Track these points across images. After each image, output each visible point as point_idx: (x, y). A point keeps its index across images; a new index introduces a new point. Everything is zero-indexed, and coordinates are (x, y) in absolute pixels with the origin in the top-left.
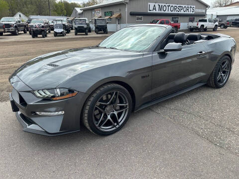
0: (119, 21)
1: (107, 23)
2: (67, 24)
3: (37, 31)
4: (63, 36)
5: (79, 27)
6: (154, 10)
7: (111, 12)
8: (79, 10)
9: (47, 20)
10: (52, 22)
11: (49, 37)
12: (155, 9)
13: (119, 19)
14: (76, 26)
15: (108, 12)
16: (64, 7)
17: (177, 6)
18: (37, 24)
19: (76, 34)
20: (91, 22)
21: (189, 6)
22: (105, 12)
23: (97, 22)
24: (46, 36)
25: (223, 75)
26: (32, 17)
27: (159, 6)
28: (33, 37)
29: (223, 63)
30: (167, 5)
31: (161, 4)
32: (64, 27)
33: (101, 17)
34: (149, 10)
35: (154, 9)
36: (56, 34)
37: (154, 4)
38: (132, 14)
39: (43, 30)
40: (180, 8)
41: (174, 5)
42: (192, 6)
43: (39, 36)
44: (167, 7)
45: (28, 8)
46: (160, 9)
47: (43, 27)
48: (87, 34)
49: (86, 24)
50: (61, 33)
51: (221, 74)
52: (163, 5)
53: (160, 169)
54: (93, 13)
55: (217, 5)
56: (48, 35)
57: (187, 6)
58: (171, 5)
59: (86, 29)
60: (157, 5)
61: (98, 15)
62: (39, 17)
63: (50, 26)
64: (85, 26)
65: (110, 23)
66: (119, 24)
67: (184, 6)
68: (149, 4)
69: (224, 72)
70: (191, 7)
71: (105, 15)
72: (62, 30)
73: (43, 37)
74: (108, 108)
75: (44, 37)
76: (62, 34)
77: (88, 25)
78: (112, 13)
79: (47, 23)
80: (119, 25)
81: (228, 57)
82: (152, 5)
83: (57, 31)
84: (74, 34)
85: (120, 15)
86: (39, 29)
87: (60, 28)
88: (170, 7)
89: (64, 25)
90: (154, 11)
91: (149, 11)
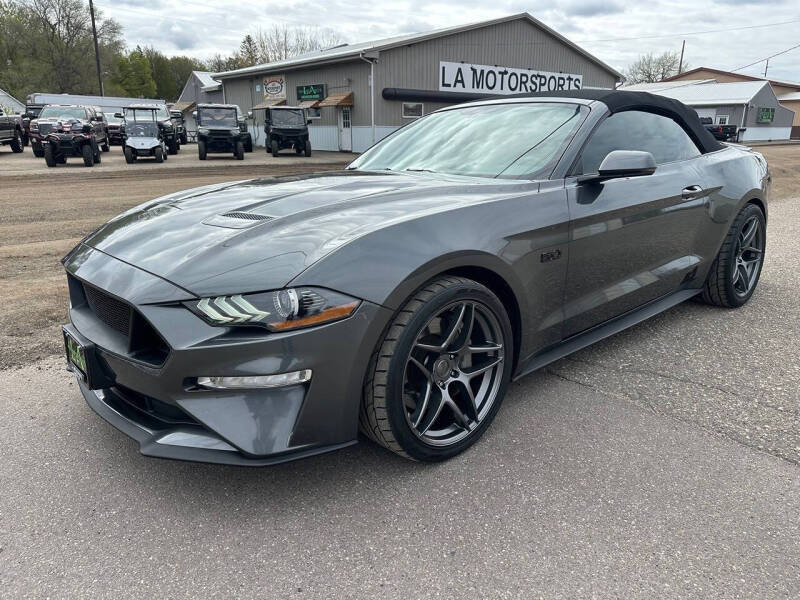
0: (346, 117)
1: (310, 122)
2: (169, 123)
3: (64, 142)
4: (159, 161)
5: (212, 132)
6: (459, 85)
7: (321, 86)
8: (208, 81)
9: (98, 109)
10: (118, 116)
11: (106, 164)
12: (462, 81)
13: (348, 111)
14: (204, 130)
15: (308, 88)
16: (148, 69)
17: (530, 73)
18: (64, 120)
19: (203, 157)
20: (251, 117)
21: (565, 76)
22: (299, 89)
23: (275, 120)
24: (97, 161)
25: (744, 263)
26: (39, 98)
27: (474, 71)
28: (51, 164)
29: (746, 228)
30: (497, 70)
31: (479, 68)
32: (162, 132)
33: (284, 103)
34: (444, 85)
35: (457, 81)
36: (133, 156)
37: (459, 65)
38: (390, 96)
39: (87, 142)
40: (538, 82)
41: (519, 72)
42: (574, 77)
43: (69, 161)
44: (499, 77)
45: (20, 70)
46: (477, 83)
47: (86, 129)
48: (240, 158)
49: (239, 124)
50: (152, 151)
51: (740, 261)
52: (487, 69)
53: (669, 553)
54: (258, 89)
55: (639, 77)
56: (104, 159)
57: (557, 75)
58: (510, 71)
59: (237, 139)
60: (466, 69)
61: (275, 94)
62: (65, 98)
63: (107, 129)
64: (236, 131)
65: (318, 123)
66: (346, 125)
67: (548, 75)
68: (442, 64)
69: (747, 256)
70: (570, 79)
71: (300, 98)
72: (155, 142)
73: (88, 164)
74: (439, 365)
75: (90, 165)
76: (154, 155)
77: (243, 126)
78: (321, 92)
79: (100, 119)
80: (346, 131)
81: (757, 207)
82: (451, 69)
83: (138, 147)
84: (197, 155)
85: (351, 98)
86: (72, 135)
87: (147, 135)
88: (506, 77)
89: (160, 125)
90: (459, 89)
91: (442, 89)
